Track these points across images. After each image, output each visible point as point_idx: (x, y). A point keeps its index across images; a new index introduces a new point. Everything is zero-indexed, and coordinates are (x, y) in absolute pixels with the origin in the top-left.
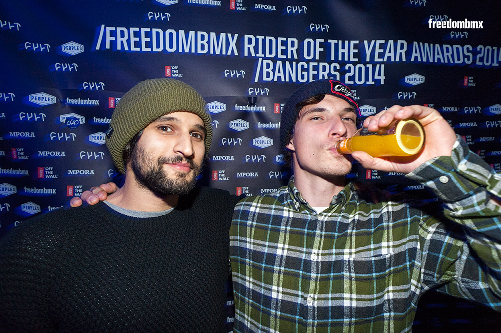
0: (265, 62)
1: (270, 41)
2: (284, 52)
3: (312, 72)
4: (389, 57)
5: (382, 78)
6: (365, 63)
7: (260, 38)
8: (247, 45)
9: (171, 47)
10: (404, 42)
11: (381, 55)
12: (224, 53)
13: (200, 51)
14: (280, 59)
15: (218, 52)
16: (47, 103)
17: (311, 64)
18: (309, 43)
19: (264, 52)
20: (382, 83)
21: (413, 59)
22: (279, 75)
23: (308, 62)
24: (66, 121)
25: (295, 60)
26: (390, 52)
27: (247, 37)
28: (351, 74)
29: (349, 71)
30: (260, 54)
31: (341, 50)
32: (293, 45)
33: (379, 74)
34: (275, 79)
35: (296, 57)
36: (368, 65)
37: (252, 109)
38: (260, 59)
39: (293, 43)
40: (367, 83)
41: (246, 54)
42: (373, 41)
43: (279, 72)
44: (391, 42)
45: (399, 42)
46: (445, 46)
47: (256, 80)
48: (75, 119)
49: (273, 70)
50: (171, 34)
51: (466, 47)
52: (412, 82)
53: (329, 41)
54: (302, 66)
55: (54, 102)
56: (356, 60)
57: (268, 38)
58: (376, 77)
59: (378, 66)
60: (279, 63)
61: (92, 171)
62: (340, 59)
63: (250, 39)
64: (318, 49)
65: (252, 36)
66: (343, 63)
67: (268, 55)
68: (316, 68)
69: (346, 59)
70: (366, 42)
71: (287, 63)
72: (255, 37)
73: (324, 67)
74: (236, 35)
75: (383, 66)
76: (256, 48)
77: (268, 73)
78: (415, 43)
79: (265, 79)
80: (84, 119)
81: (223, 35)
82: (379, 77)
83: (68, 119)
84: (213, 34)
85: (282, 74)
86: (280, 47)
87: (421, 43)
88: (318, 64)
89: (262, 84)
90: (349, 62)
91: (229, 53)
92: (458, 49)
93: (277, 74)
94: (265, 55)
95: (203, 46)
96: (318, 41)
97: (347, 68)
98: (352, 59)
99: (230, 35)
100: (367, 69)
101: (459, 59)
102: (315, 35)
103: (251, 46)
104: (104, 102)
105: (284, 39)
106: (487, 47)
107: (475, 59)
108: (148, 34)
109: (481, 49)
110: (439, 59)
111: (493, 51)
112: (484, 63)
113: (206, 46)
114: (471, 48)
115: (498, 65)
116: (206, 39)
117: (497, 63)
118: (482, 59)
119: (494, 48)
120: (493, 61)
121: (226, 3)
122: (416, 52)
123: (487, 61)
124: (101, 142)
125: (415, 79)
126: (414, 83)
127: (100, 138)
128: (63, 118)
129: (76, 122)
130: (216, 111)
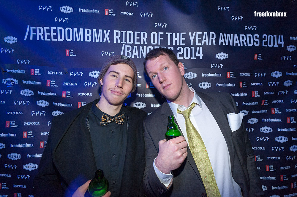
0: (127, 46)
1: (130, 34)
2: (139, 40)
4: (205, 43)
5: (201, 55)
6: (190, 46)
7: (124, 32)
8: (115, 37)
9: (69, 38)
10: (214, 33)
11: (200, 41)
12: (101, 41)
13: (86, 40)
14: (136, 45)
15: (97, 41)
18: (154, 35)
19: (126, 40)
20: (201, 58)
21: (220, 44)
22: (135, 54)
23: (153, 46)
25: (145, 45)
26: (205, 39)
27: (115, 31)
28: (182, 53)
29: (180, 51)
30: (124, 42)
31: (174, 39)
32: (144, 36)
33: (199, 53)
34: (133, 57)
35: (146, 43)
36: (192, 48)
38: (124, 45)
39: (144, 35)
40: (192, 58)
41: (115, 42)
42: (194, 33)
43: (135, 52)
44: (206, 33)
45: (211, 33)
46: (241, 35)
48: (12, 81)
49: (132, 51)
50: (69, 30)
51: (255, 35)
52: (220, 58)
53: (167, 33)
54: (150, 49)
56: (184, 44)
57: (128, 32)
58: (197, 55)
59: (198, 48)
60: (135, 47)
61: (22, 112)
62: (174, 44)
63: (117, 33)
64: (160, 39)
65: (118, 31)
66: (176, 47)
69: (178, 44)
70: (190, 33)
71: (141, 47)
72: (121, 32)
74: (109, 31)
75: (201, 48)
76: (121, 39)
77: (128, 53)
78: (221, 34)
80: (17, 82)
81: (101, 31)
82: (199, 55)
83: (7, 82)
84: (95, 30)
85: (137, 54)
86: (136, 38)
87: (225, 34)
90: (180, 46)
91: (104, 41)
92: (250, 37)
94: (127, 42)
95: (88, 37)
96: (160, 33)
97: (178, 49)
98: (181, 44)
99: (105, 31)
100: (191, 50)
101: (250, 43)
102: (158, 30)
103: (118, 37)
104: (28, 72)
105: (139, 32)
106: (270, 35)
107: (261, 43)
108: (55, 31)
109: (265, 37)
110: (237, 44)
111: (274, 38)
112: (267, 46)
113: (90, 37)
114: (258, 37)
115: (278, 46)
116: (90, 33)
117: (277, 45)
118: (266, 43)
119: (274, 36)
120: (274, 44)
121: (103, 12)
122: (222, 40)
123: (270, 44)
124: (28, 95)
125: (222, 56)
126: (222, 58)
127: (27, 93)
128: (5, 81)
129: (13, 83)
130: (95, 76)
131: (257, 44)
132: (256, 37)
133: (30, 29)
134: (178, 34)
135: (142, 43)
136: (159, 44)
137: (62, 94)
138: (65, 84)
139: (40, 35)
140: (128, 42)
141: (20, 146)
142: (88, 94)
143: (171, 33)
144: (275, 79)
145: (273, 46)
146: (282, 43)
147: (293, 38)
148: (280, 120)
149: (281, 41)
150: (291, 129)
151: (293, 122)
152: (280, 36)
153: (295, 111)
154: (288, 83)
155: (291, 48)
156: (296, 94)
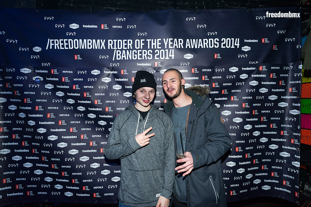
0: (117, 51)
1: (120, 42)
3: (139, 55)
4: (176, 46)
5: (173, 56)
6: (165, 49)
7: (115, 41)
8: (109, 44)
9: (76, 47)
10: (182, 40)
11: (172, 45)
12: (99, 48)
13: (88, 48)
14: (124, 50)
15: (96, 48)
16: (28, 72)
17: (139, 51)
18: (137, 42)
20: (173, 58)
21: (186, 47)
22: (124, 57)
23: (137, 50)
24: (35, 80)
26: (176, 44)
27: (109, 41)
28: (158, 54)
29: (157, 53)
30: (115, 48)
31: (153, 44)
34: (122, 59)
35: (131, 48)
36: (166, 50)
37: (112, 72)
38: (115, 50)
39: (130, 42)
41: (109, 48)
42: (167, 39)
43: (124, 55)
44: (176, 40)
45: (179, 40)
46: (204, 40)
47: (113, 60)
48: (39, 78)
49: (121, 55)
50: (76, 41)
51: (216, 39)
53: (147, 40)
54: (135, 52)
55: (31, 72)
56: (160, 48)
57: (119, 41)
58: (170, 56)
59: (171, 50)
60: (124, 51)
61: (46, 100)
62: (152, 48)
64: (142, 44)
65: (111, 40)
66: (154, 50)
68: (141, 53)
69: (155, 48)
70: (164, 39)
71: (128, 51)
72: (113, 40)
73: (145, 52)
74: (104, 40)
75: (173, 50)
76: (113, 45)
77: (119, 57)
78: (188, 40)
79: (117, 59)
80: (43, 78)
81: (98, 41)
82: (171, 56)
83: (36, 79)
84: (94, 40)
86: (124, 44)
87: (191, 40)
88: (142, 51)
89: (116, 61)
92: (211, 41)
94: (117, 48)
96: (142, 40)
97: (156, 52)
98: (158, 48)
99: (101, 40)
101: (211, 46)
102: (140, 38)
103: (111, 45)
104: (50, 72)
105: (126, 40)
106: (228, 39)
107: (220, 45)
108: (67, 42)
109: (224, 40)
110: (200, 47)
111: (232, 40)
112: (226, 47)
113: (91, 45)
114: (218, 40)
116: (91, 42)
117: (234, 46)
118: (224, 45)
119: (232, 39)
120: (231, 46)
121: (100, 27)
122: (188, 44)
123: (228, 46)
124: (50, 88)
125: (189, 56)
126: (188, 58)
127: (49, 86)
128: (34, 78)
129: (40, 80)
130: (96, 74)
131: (217, 46)
132: (216, 40)
133: (50, 41)
134: (155, 40)
135: (128, 48)
136: (141, 48)
137: (73, 87)
138: (75, 79)
139: (57, 45)
140: (119, 48)
141: (45, 123)
142: (90, 87)
143: (150, 40)
144: (232, 74)
145: (230, 47)
146: (238, 45)
147: (247, 41)
148: (238, 105)
149: (237, 43)
150: (245, 113)
151: (247, 106)
152: (236, 39)
153: (249, 98)
154: (244, 76)
155: (246, 49)
156: (251, 84)
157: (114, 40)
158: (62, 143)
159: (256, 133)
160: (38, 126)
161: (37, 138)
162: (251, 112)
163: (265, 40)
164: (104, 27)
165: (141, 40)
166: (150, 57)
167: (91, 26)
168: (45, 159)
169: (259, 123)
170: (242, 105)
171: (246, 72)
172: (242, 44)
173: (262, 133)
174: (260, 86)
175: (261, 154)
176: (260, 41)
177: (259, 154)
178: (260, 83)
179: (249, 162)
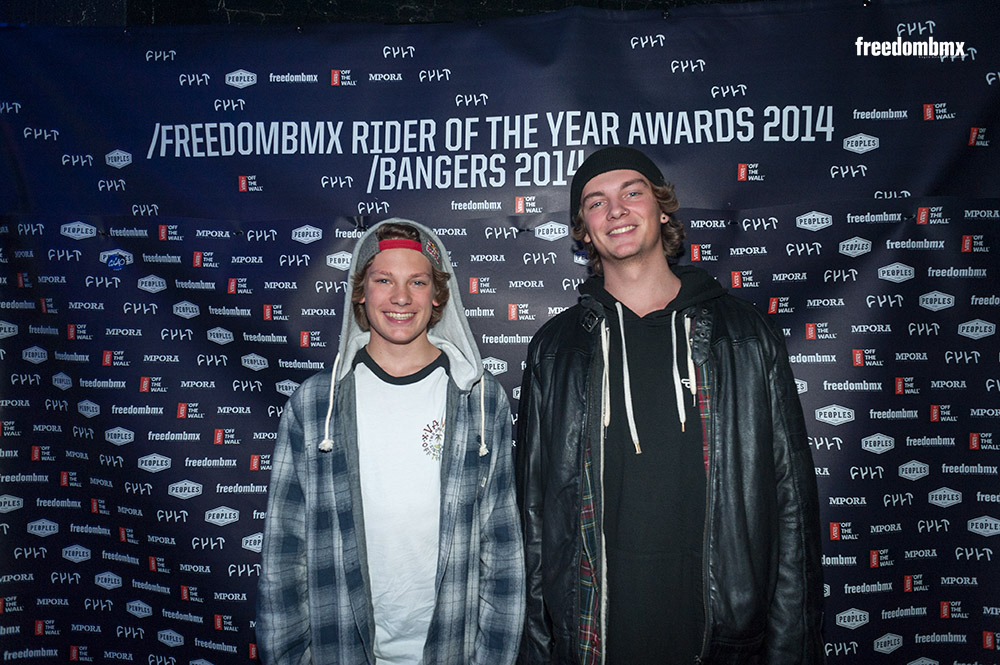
0: (384, 161)
1: (393, 128)
2: (414, 143)
3: (458, 171)
4: (591, 139)
6: (550, 151)
7: (377, 124)
8: (356, 138)
9: (245, 147)
10: (612, 114)
11: (577, 135)
12: (321, 151)
13: (285, 151)
14: (407, 155)
15: (312, 151)
16: (84, 236)
17: (458, 158)
18: (454, 126)
19: (382, 146)
22: (405, 179)
23: (452, 155)
24: (108, 260)
25: (431, 153)
26: (591, 130)
27: (356, 125)
28: (527, 169)
29: (523, 164)
30: (376, 150)
31: (507, 133)
32: (428, 131)
34: (399, 187)
35: (432, 149)
36: (555, 153)
38: (376, 157)
39: (428, 127)
40: (555, 183)
41: (355, 151)
42: (561, 114)
43: (405, 175)
44: (591, 115)
45: (605, 116)
46: (698, 114)
47: (369, 191)
48: (121, 257)
49: (397, 173)
50: (245, 129)
51: (740, 111)
53: (488, 119)
54: (443, 162)
55: (94, 234)
56: (535, 145)
57: (389, 124)
59: (573, 153)
60: (406, 160)
61: (139, 331)
62: (506, 146)
63: (361, 129)
64: (469, 134)
65: (364, 124)
66: (511, 153)
67: (388, 150)
68: (465, 164)
69: (517, 146)
70: (549, 115)
71: (419, 159)
72: (369, 124)
73: (479, 162)
74: (340, 124)
75: (581, 153)
76: (370, 142)
77: (388, 179)
78: (636, 116)
79: (383, 187)
80: (131, 258)
81: (320, 125)
83: (111, 258)
84: (305, 125)
85: (409, 179)
86: (408, 136)
87: (648, 115)
88: (470, 157)
89: (378, 195)
90: (522, 150)
91: (329, 151)
92: (724, 116)
93: (401, 179)
94: (384, 151)
95: (290, 143)
96: (469, 121)
97: (518, 160)
98: (527, 145)
99: (330, 124)
100: (554, 160)
101: (725, 134)
102: (463, 113)
103: (363, 139)
104: (153, 232)
105: (415, 122)
106: (788, 109)
107: (759, 132)
108: (215, 132)
109: (772, 113)
110: (684, 138)
111: (803, 115)
112: (781, 138)
113: (295, 142)
114: (751, 113)
115: (813, 139)
116: (295, 133)
117: (812, 135)
118: (775, 131)
119: (804, 108)
120: (802, 132)
121: (325, 77)
122: (637, 130)
123: (790, 133)
124: (154, 289)
127: (152, 284)
128: (105, 256)
129: (122, 262)
130: (306, 240)
131: (745, 134)
132: (745, 114)
133: (161, 130)
134: (518, 118)
135: (422, 149)
136: (468, 148)
137: (227, 285)
138: (235, 260)
141: (132, 410)
142: (286, 285)
143: (500, 119)
144: (807, 236)
145: (799, 138)
146: (829, 130)
147: (864, 115)
148: (833, 357)
149: (824, 124)
150: (864, 386)
151: (873, 362)
152: (822, 108)
153: (880, 328)
154: (854, 247)
155: (861, 144)
156: (886, 277)
157: (372, 123)
158: (186, 481)
159: (914, 471)
160: (107, 421)
161: (105, 462)
162: (889, 386)
163: (938, 112)
164: (342, 78)
165: (467, 119)
166: (497, 180)
167: (297, 78)
168: (127, 535)
169: (924, 427)
170: (851, 358)
171: (862, 230)
172: (846, 127)
173: (935, 470)
174: (922, 284)
175: (934, 553)
176: (916, 113)
177: (926, 553)
178: (921, 273)
179: (887, 587)
